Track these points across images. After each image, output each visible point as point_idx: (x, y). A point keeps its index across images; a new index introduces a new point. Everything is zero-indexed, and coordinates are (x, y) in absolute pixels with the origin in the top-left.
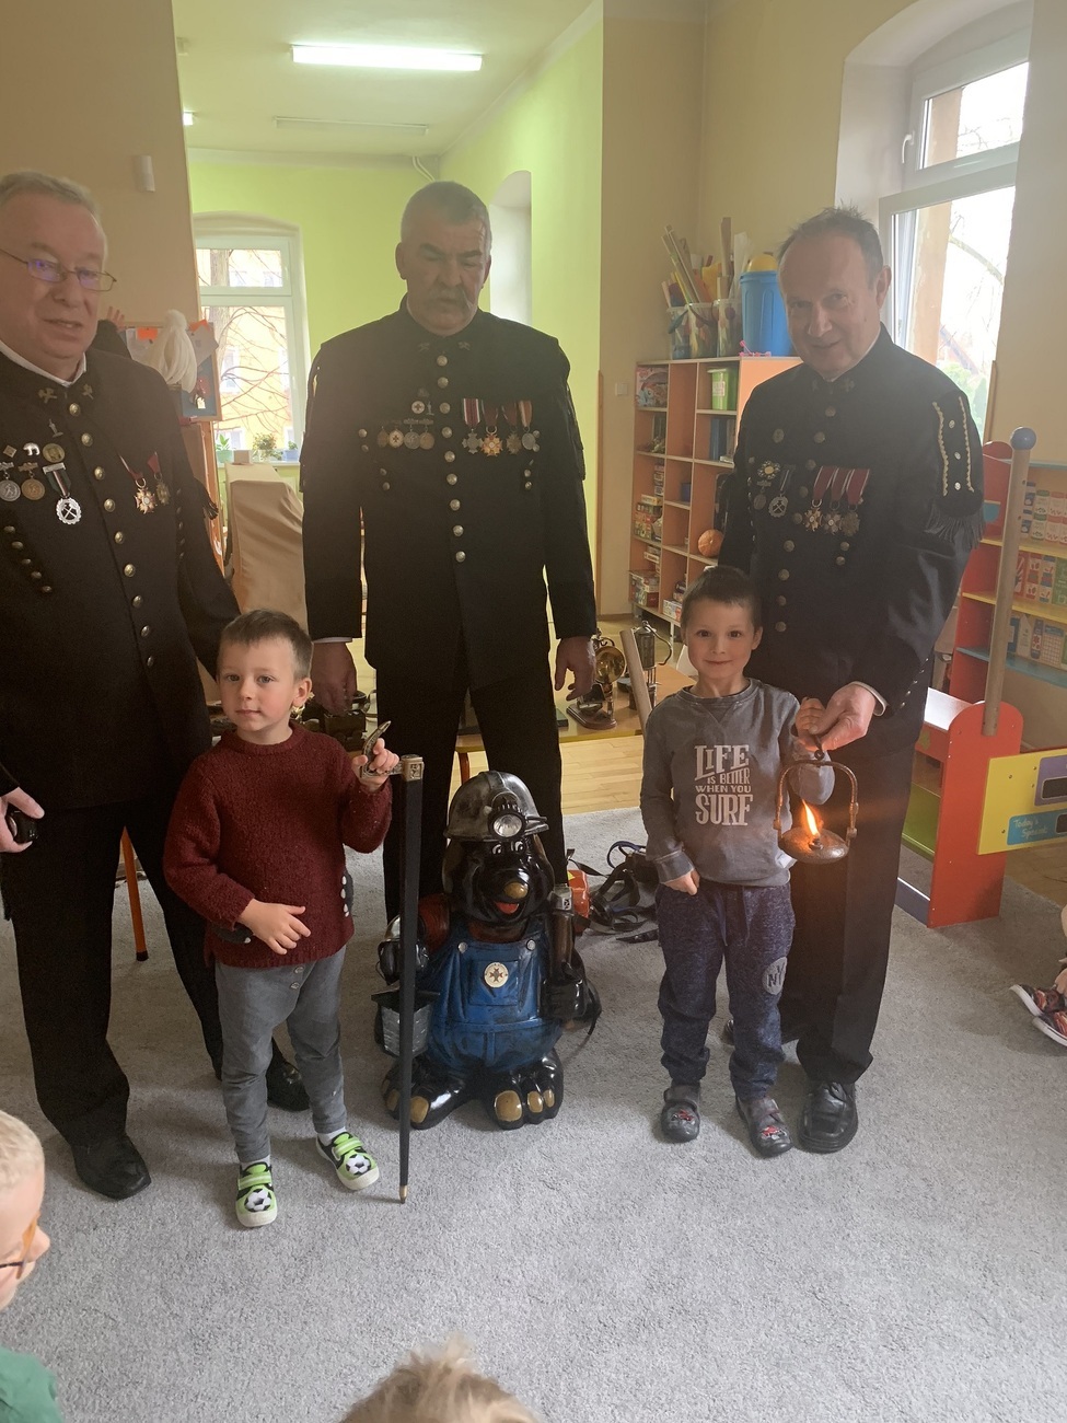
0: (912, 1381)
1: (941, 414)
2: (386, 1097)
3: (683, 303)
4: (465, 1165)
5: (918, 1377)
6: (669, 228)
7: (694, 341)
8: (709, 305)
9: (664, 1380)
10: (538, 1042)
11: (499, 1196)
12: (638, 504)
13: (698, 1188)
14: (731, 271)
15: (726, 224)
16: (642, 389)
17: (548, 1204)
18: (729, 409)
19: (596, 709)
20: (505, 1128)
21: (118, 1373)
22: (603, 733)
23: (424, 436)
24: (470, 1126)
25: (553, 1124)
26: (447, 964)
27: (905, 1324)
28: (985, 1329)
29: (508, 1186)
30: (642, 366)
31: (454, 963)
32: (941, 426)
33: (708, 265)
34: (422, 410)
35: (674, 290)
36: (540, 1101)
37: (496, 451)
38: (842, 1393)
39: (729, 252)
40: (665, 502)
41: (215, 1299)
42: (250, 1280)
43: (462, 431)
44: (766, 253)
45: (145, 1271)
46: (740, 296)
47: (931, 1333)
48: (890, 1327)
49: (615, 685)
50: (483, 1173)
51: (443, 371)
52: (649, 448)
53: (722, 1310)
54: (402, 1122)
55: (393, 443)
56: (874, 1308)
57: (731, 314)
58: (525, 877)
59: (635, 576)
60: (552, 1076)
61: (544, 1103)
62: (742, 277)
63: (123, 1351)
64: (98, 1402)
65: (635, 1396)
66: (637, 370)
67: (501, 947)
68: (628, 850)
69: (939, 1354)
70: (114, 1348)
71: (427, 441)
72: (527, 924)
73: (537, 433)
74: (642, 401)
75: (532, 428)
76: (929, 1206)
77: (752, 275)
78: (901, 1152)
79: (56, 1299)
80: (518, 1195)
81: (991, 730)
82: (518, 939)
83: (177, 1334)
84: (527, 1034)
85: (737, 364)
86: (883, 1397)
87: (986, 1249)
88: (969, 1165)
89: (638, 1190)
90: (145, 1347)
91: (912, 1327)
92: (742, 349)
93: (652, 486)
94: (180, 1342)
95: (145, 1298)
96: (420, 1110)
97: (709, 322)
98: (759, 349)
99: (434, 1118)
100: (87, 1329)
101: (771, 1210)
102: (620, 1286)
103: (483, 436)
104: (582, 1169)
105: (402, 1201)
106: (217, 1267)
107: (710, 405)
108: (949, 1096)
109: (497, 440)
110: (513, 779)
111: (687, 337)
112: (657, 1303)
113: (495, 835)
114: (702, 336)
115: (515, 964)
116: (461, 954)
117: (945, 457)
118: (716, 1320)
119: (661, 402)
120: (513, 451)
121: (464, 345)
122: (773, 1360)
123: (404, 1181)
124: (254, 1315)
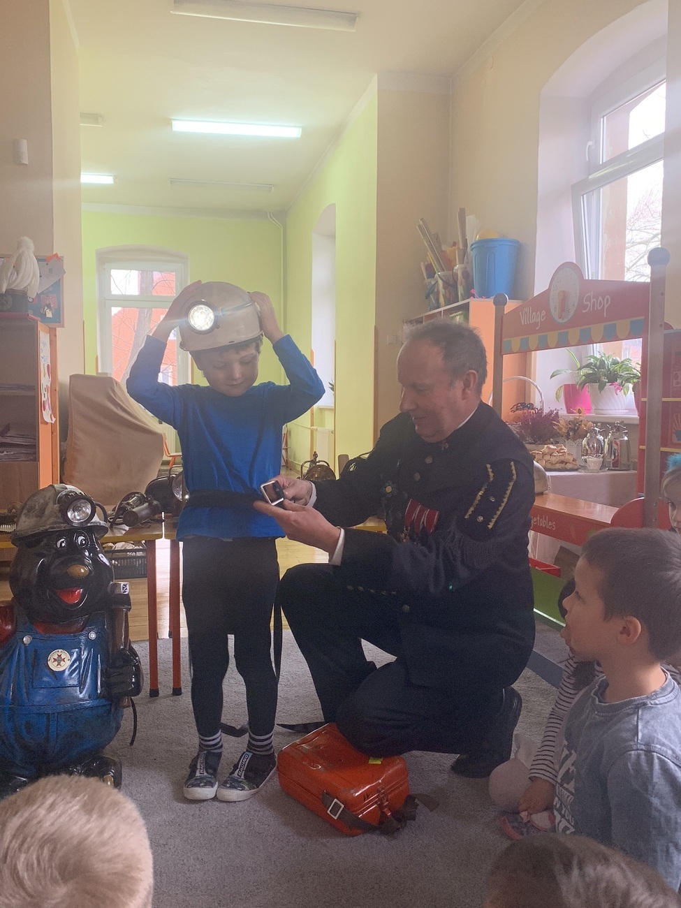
3: (433, 275)
7: (442, 300)
8: (450, 271)
15: (462, 212)
31: (20, 653)
35: (429, 268)
39: (464, 234)
57: (467, 275)
62: (472, 245)
67: (64, 637)
72: (89, 618)
77: (478, 242)
82: (81, 631)
84: (88, 713)
85: (467, 309)
92: (472, 295)
97: (451, 285)
98: (484, 294)
114: (447, 295)
116: (25, 646)
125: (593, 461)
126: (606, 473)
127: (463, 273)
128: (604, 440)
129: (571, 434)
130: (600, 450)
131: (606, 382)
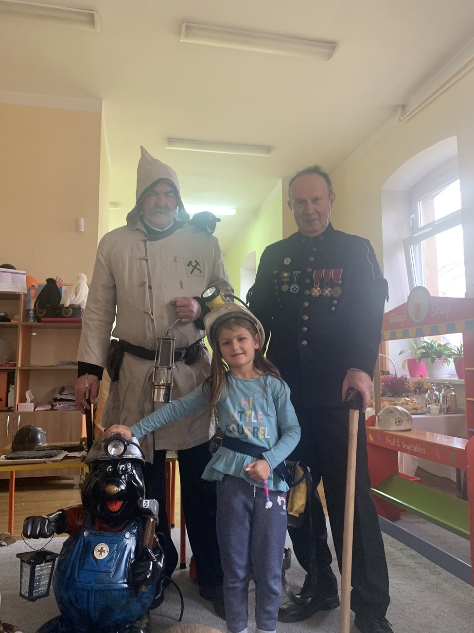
31: (80, 544)
32: (368, 252)
67: (109, 534)
82: (122, 530)
115: (115, 546)
116: (84, 538)
125: (434, 408)
126: (443, 416)
128: (439, 395)
129: (418, 390)
130: (437, 401)
131: (435, 358)
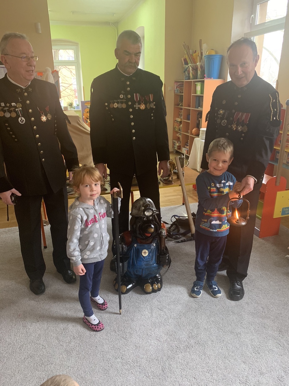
0: (261, 362)
1: (271, 98)
2: (114, 286)
3: (187, 64)
4: (137, 304)
5: (263, 361)
6: (184, 43)
7: (191, 75)
8: (195, 64)
9: (194, 362)
10: (156, 271)
11: (147, 312)
12: (175, 121)
13: (200, 310)
14: (202, 55)
15: (201, 41)
16: (176, 88)
17: (160, 314)
18: (201, 94)
19: (168, 179)
20: (147, 294)
21: (47, 361)
22: (170, 186)
23: (123, 104)
24: (138, 293)
25: (160, 293)
26: (132, 249)
27: (259, 346)
28: (281, 348)
29: (149, 310)
30: (176, 82)
31: (133, 250)
32: (271, 101)
33: (195, 53)
34: (122, 97)
35: (185, 60)
36: (157, 286)
37: (144, 108)
38: (243, 365)
39: (201, 49)
40: (183, 120)
41: (72, 341)
42: (81, 336)
43: (134, 103)
44: (211, 49)
45: (52, 333)
46: (204, 62)
47: (266, 349)
48: (255, 347)
49: (172, 172)
50: (142, 306)
51: (128, 86)
52: (178, 105)
53: (209, 343)
54: (119, 292)
55: (115, 107)
56: (250, 342)
57: (202, 67)
58: (153, 226)
59: (174, 141)
60: (160, 280)
61: (158, 287)
62: (205, 56)
63: (48, 355)
64: (42, 369)
65: (187, 366)
66: (175, 83)
67: (146, 246)
68: (176, 217)
69: (269, 355)
70: (45, 354)
71: (124, 106)
72: (153, 239)
73: (154, 103)
74: (176, 92)
75: (153, 102)
76: (264, 315)
77: (207, 56)
78: (255, 300)
79: (29, 341)
80: (152, 312)
81: (278, 184)
82: (151, 243)
83: (62, 350)
84: (154, 269)
85: (203, 82)
86: (254, 366)
87: (280, 326)
88: (274, 303)
89: (184, 311)
90: (54, 354)
91: (260, 347)
92: (205, 77)
93: (179, 115)
94: (63, 352)
95: (53, 340)
96: (124, 289)
97: (195, 69)
98: (210, 77)
99: (128, 291)
100: (38, 349)
101: (221, 316)
102: (181, 337)
103: (140, 104)
104: (169, 305)
105: (120, 314)
106: (71, 332)
107: (195, 93)
108: (267, 284)
109: (144, 105)
110: (149, 199)
111: (189, 74)
112: (191, 341)
113: (145, 215)
114: (193, 73)
115: (150, 250)
116: (135, 247)
117: (272, 110)
118: (207, 346)
119: (181, 92)
120: (148, 108)
121: (134, 78)
122: (223, 356)
123: (120, 308)
124: (82, 345)
127: (200, 66)
